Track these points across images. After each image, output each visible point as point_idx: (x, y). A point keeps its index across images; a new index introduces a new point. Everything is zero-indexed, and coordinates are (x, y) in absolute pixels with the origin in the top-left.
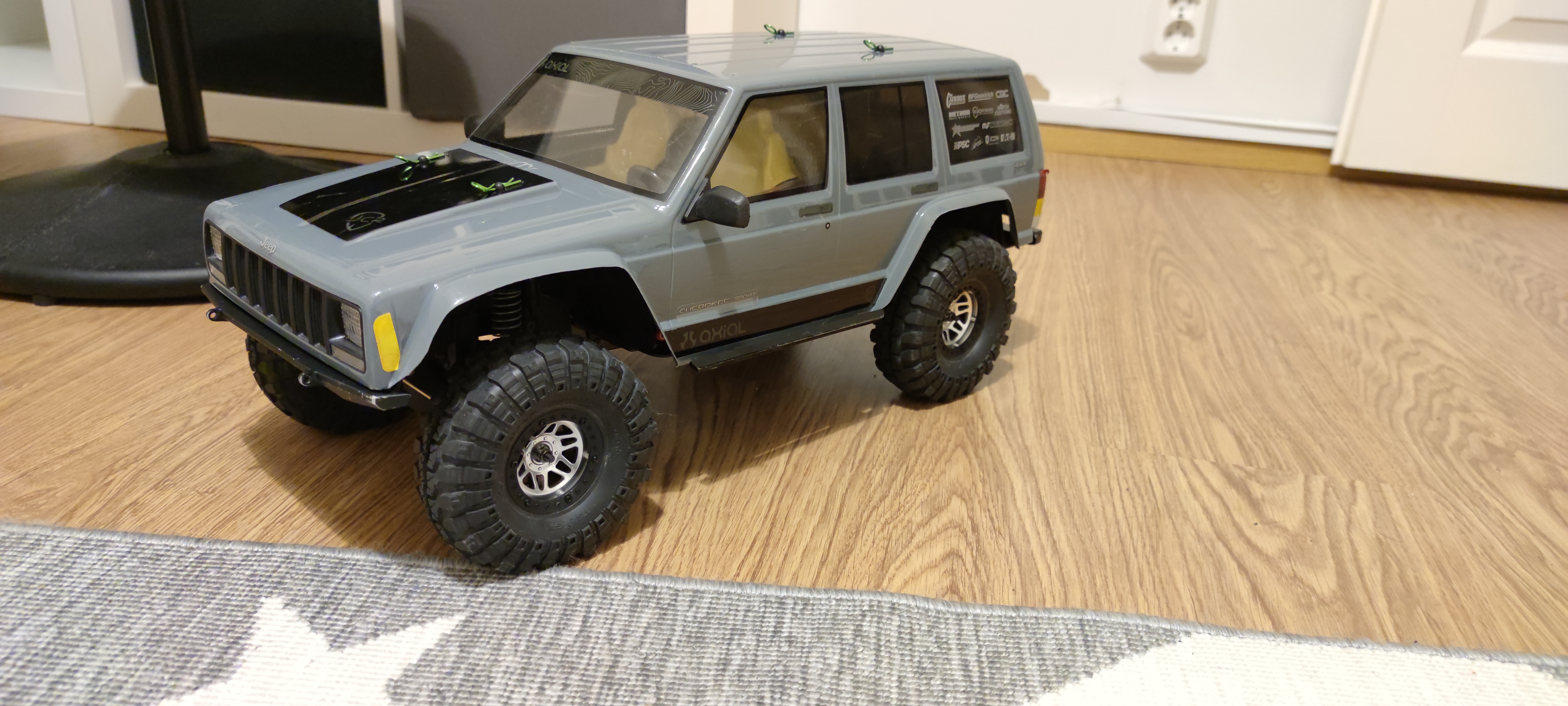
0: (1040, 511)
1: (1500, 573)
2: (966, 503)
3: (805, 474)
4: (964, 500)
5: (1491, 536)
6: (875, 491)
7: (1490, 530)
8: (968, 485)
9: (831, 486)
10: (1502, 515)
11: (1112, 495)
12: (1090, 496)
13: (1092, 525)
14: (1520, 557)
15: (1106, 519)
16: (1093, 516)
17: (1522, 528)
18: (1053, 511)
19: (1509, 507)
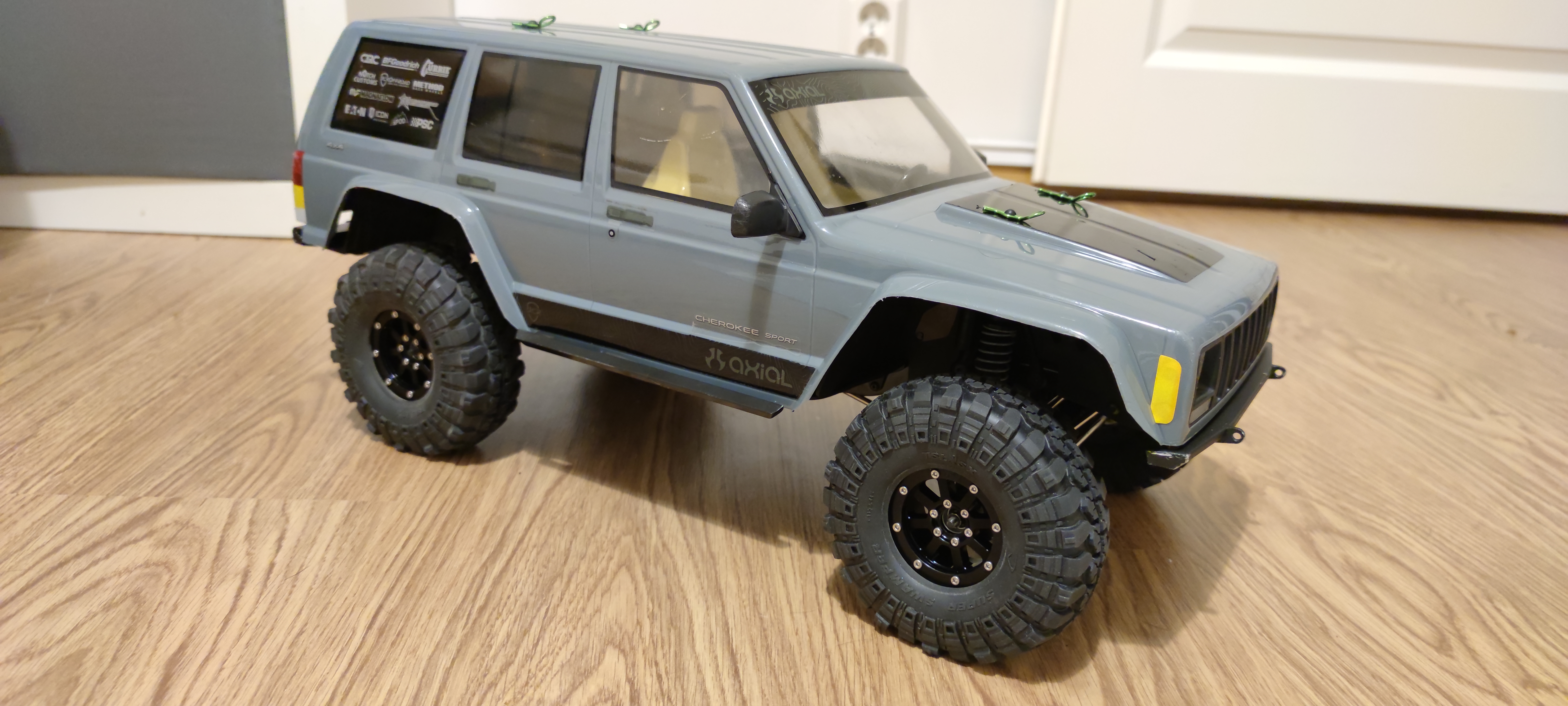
0: (727, 653)
1: (1285, 658)
2: (625, 656)
3: (393, 644)
4: (623, 651)
5: (1263, 606)
6: (495, 656)
7: (1261, 597)
8: (629, 627)
9: (430, 658)
10: (1270, 575)
11: (820, 612)
12: (793, 618)
13: (795, 666)
14: (1301, 631)
15: (813, 654)
16: (796, 650)
17: (1293, 589)
18: (745, 651)
19: (1275, 562)
